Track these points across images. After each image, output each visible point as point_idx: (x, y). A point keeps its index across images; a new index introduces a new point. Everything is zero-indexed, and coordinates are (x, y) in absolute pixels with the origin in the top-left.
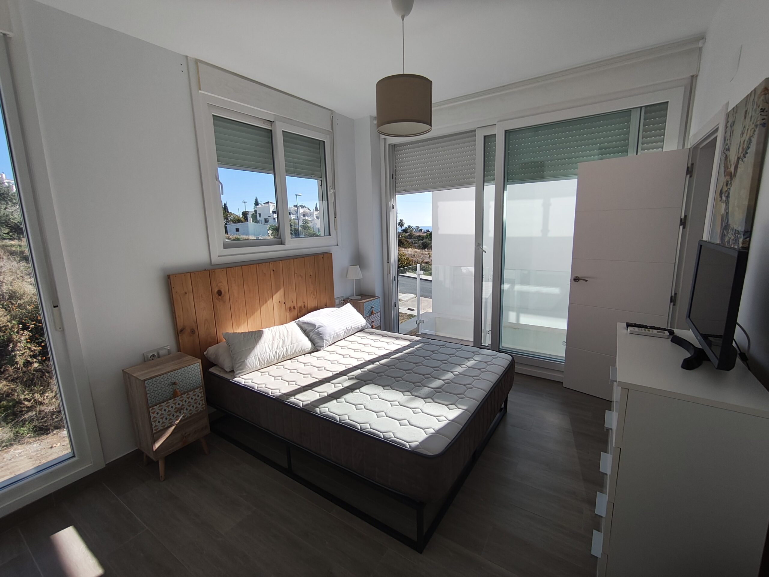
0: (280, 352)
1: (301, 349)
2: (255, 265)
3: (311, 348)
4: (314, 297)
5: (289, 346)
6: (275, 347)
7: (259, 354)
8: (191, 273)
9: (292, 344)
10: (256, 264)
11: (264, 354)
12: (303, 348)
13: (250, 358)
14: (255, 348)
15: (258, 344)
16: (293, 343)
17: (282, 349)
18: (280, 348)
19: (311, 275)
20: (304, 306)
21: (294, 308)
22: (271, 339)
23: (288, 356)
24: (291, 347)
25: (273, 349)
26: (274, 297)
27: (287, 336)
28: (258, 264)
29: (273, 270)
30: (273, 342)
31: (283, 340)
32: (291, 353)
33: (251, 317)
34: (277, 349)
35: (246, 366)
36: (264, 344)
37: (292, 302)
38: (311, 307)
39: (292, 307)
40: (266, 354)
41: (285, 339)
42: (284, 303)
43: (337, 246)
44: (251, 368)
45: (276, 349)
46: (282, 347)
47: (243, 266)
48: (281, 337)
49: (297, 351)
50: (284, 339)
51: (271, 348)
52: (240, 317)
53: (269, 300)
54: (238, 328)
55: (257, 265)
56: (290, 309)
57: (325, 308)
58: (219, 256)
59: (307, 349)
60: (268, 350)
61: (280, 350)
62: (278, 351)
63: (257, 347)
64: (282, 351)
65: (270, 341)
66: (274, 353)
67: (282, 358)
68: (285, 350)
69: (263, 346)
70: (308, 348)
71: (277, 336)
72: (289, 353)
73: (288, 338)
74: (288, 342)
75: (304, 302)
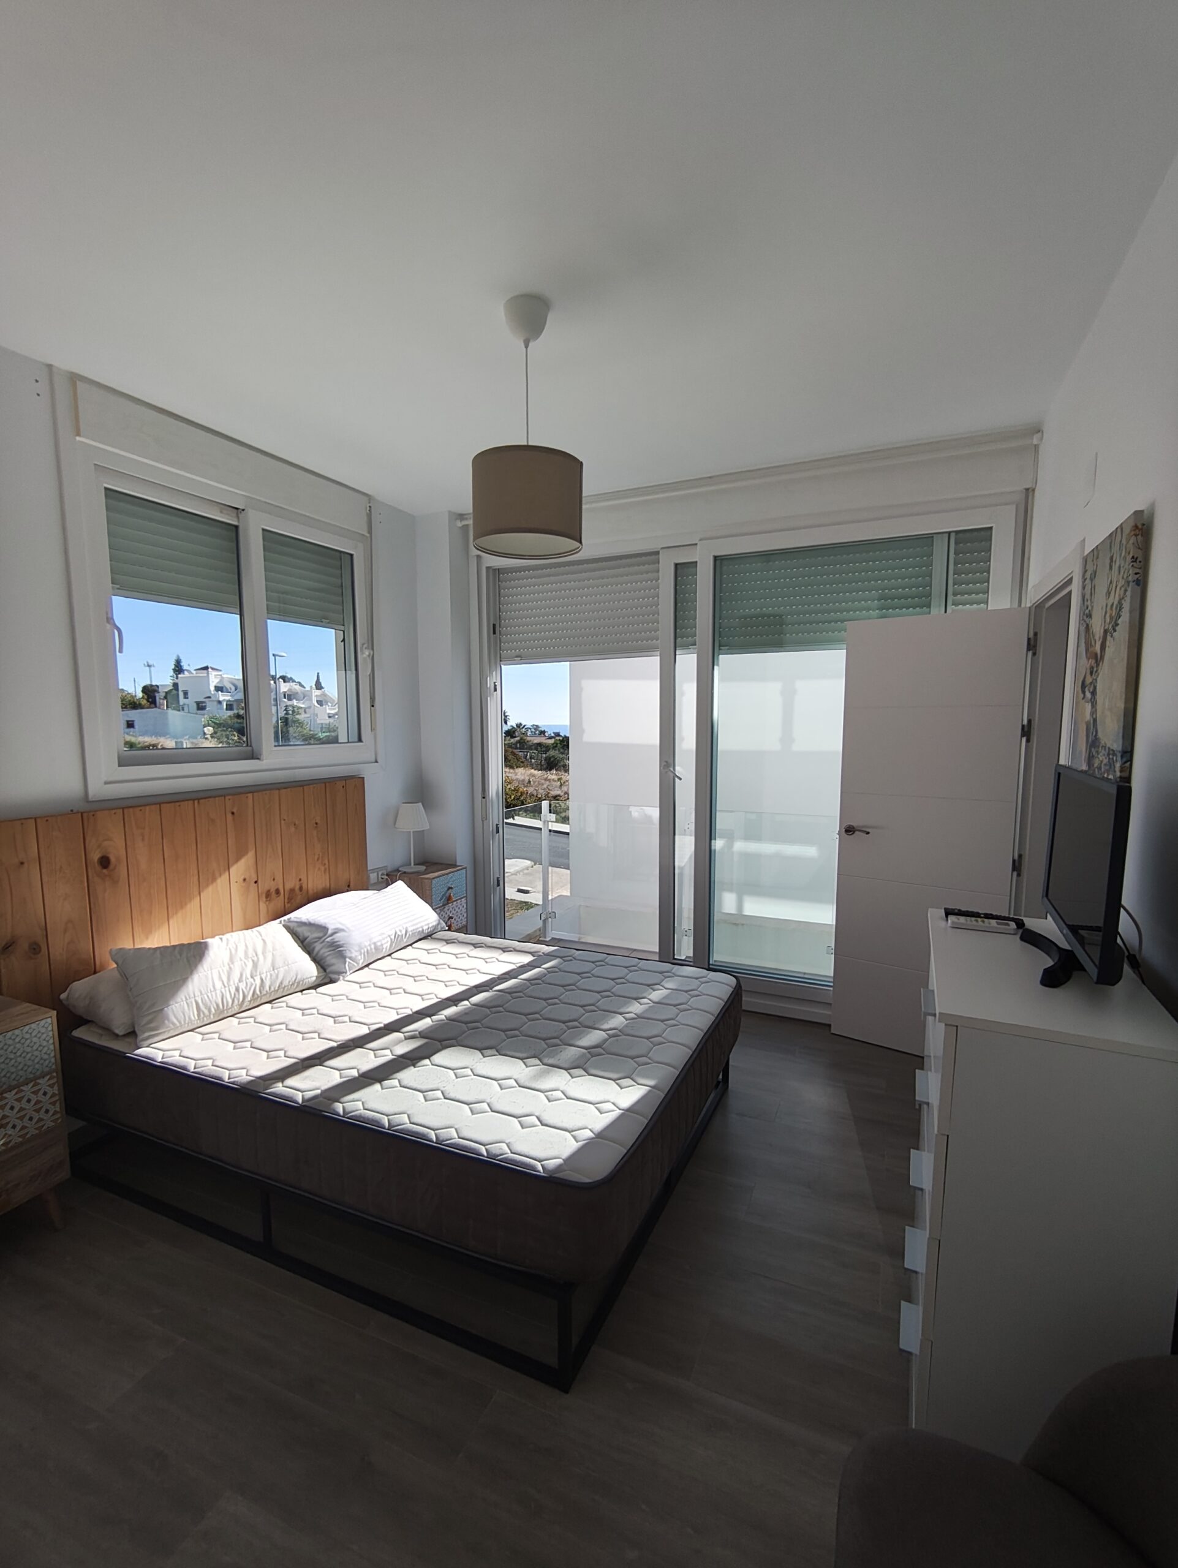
0: (246, 988)
1: (293, 980)
2: (191, 802)
3: (317, 977)
4: (323, 868)
5: (268, 974)
6: (236, 977)
7: (197, 993)
8: (38, 820)
9: (273, 970)
10: (194, 800)
11: (209, 994)
12: (299, 977)
13: (177, 1003)
14: (190, 980)
15: (195, 972)
16: (277, 966)
17: (252, 980)
18: (247, 978)
19: (316, 824)
20: (301, 888)
21: (277, 892)
22: (227, 960)
23: (264, 995)
24: (271, 975)
25: (232, 983)
26: (233, 870)
27: (264, 953)
28: (199, 799)
29: (233, 813)
30: (230, 968)
31: (253, 961)
32: (272, 989)
33: (176, 913)
34: (240, 981)
35: (166, 1022)
36: (209, 972)
37: (274, 879)
38: (315, 891)
39: (273, 890)
40: (213, 993)
41: (258, 959)
42: (256, 882)
43: (376, 764)
44: (178, 1024)
45: (237, 981)
46: (252, 977)
47: (163, 803)
48: (250, 956)
49: (286, 983)
50: (255, 959)
51: (225, 980)
52: (151, 913)
53: (220, 875)
54: (147, 938)
55: (196, 802)
56: (268, 895)
57: (348, 891)
58: (106, 783)
59: (307, 978)
60: (219, 985)
61: (247, 983)
62: (242, 986)
63: (192, 981)
64: (252, 985)
65: (224, 966)
66: (233, 990)
67: (250, 1001)
68: (258, 982)
69: (206, 977)
70: (311, 977)
71: (241, 953)
72: (268, 988)
73: (265, 958)
74: (265, 966)
75: (300, 880)
